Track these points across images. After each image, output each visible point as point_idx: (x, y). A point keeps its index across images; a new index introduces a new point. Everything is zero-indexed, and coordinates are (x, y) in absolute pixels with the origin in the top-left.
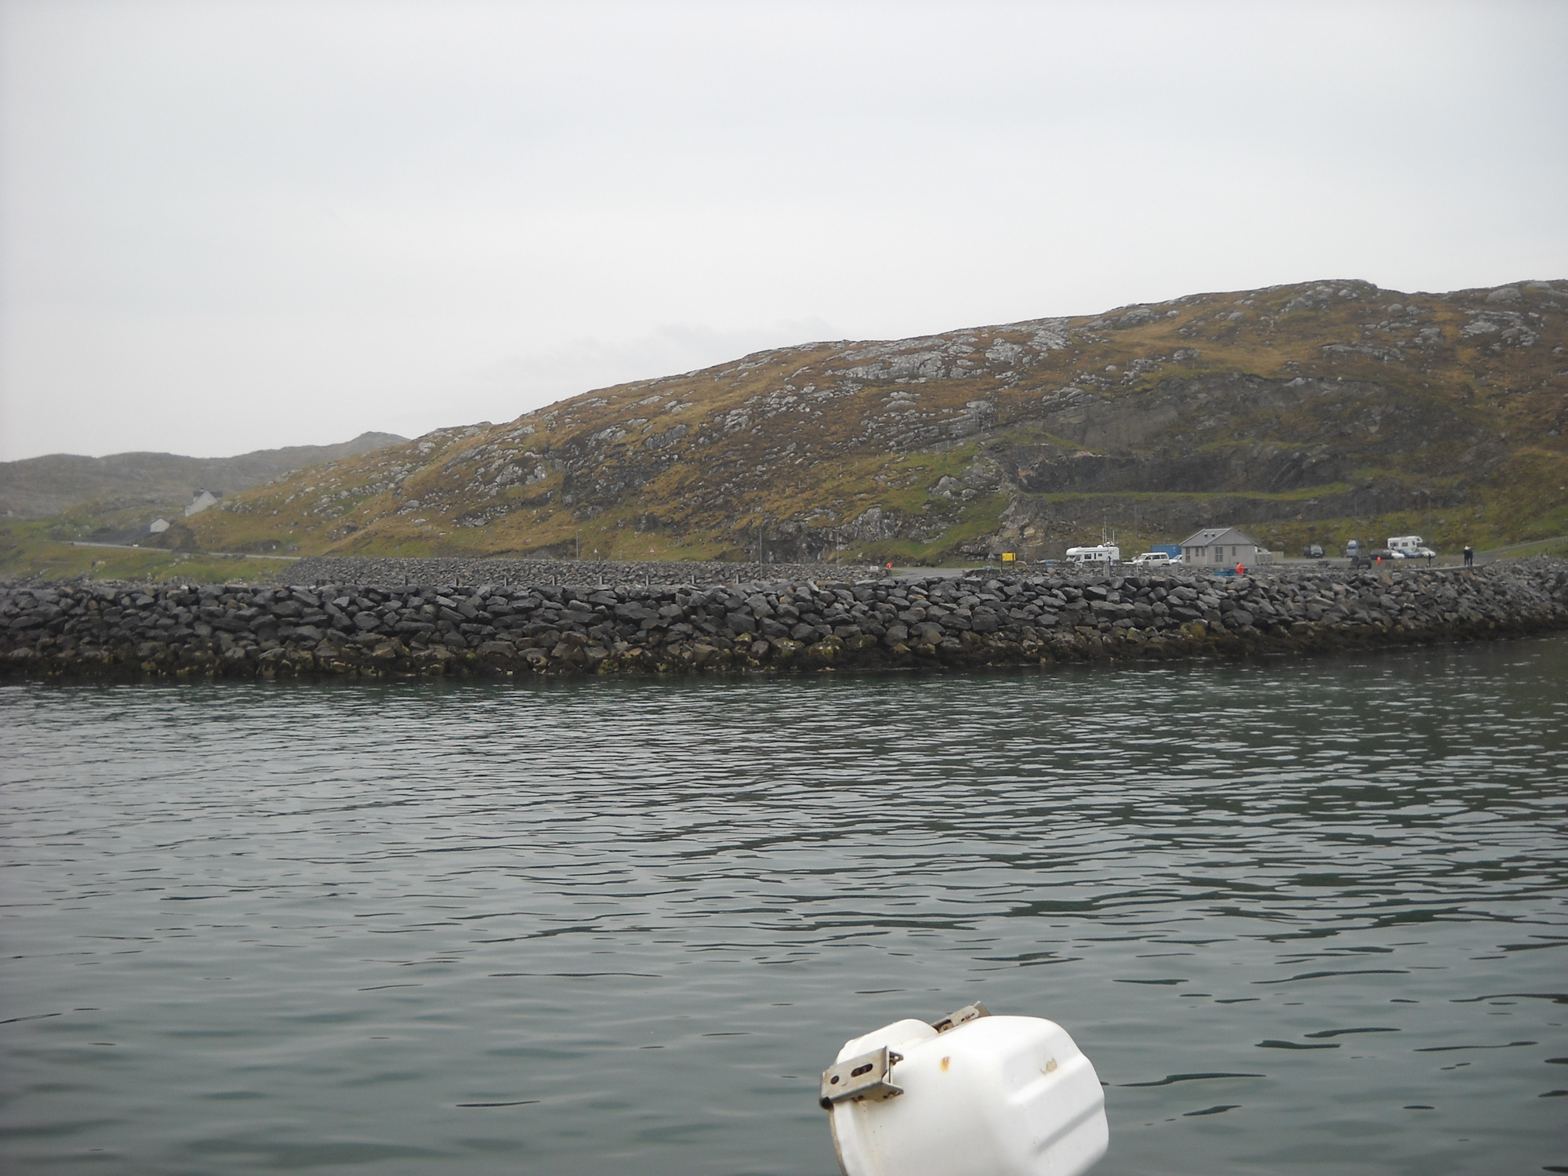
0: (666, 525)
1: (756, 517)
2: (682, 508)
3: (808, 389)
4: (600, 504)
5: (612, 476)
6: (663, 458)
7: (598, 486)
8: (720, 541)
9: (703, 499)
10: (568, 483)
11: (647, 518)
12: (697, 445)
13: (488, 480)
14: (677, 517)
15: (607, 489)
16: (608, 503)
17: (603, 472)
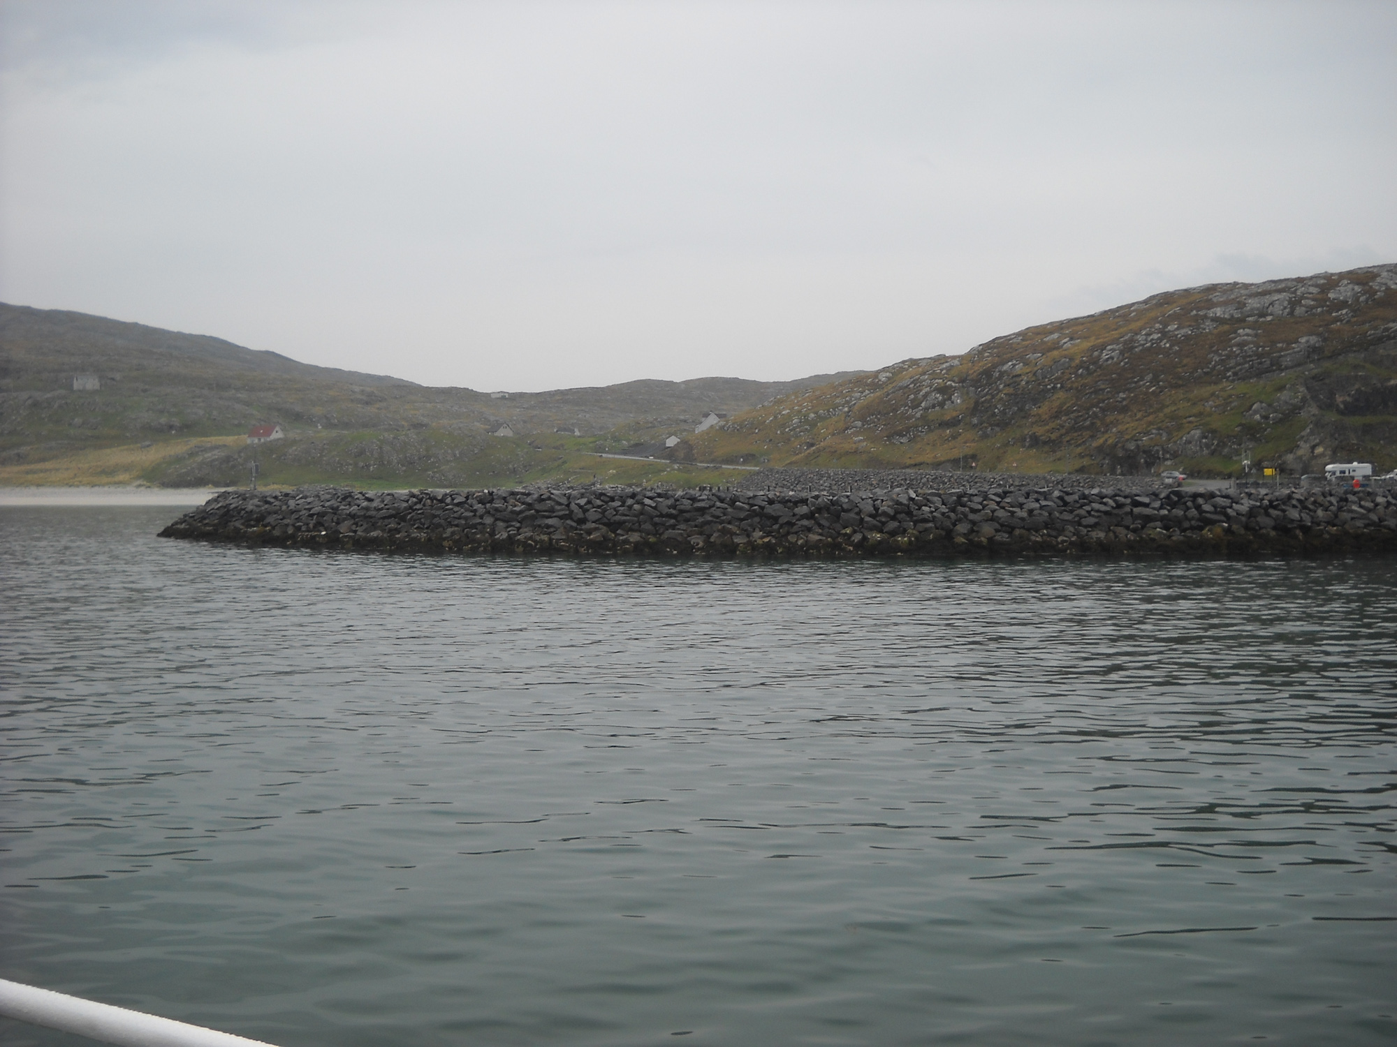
0: (1045, 443)
1: (1109, 438)
2: (1058, 429)
3: (1172, 327)
4: (998, 425)
5: (1008, 402)
6: (1049, 387)
7: (996, 410)
8: (1083, 457)
9: (1075, 421)
10: (975, 409)
11: (1031, 437)
12: (1077, 376)
13: (916, 405)
14: (1053, 436)
15: (1003, 413)
16: (1004, 424)
17: (1001, 399)
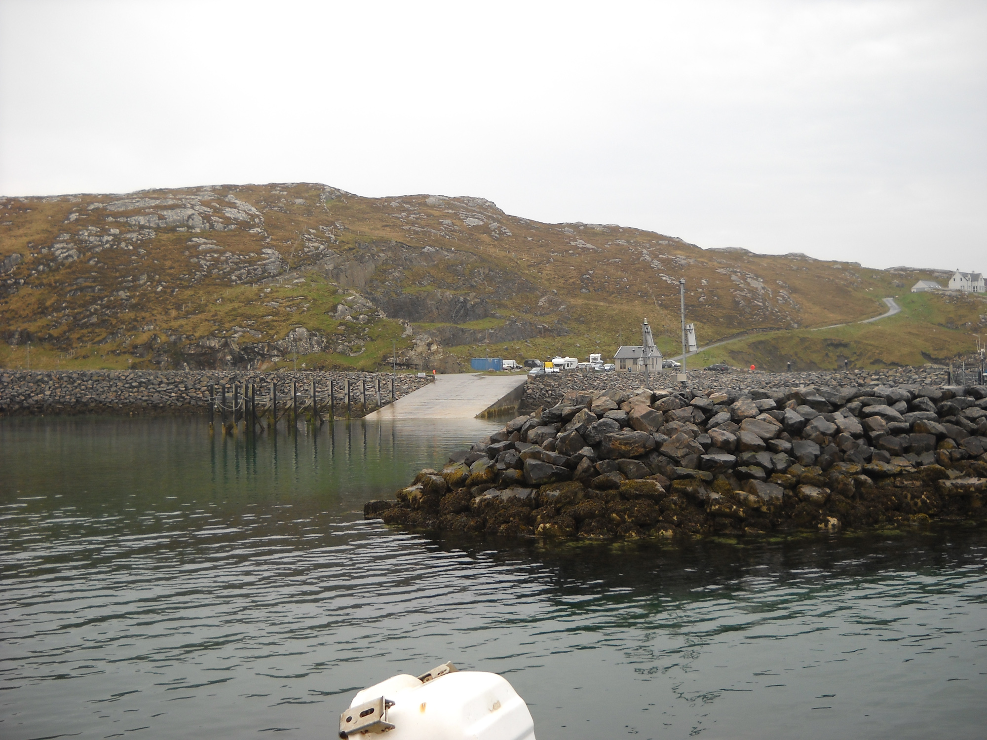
2: (54, 325)
8: (119, 354)
